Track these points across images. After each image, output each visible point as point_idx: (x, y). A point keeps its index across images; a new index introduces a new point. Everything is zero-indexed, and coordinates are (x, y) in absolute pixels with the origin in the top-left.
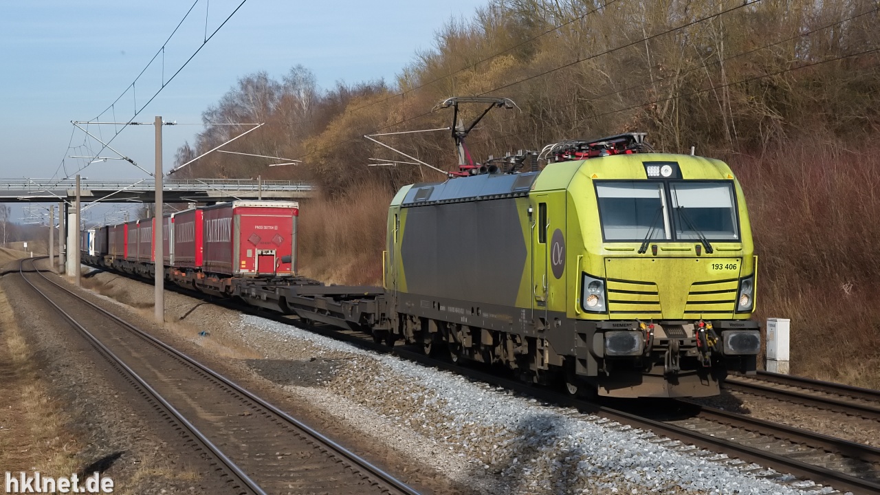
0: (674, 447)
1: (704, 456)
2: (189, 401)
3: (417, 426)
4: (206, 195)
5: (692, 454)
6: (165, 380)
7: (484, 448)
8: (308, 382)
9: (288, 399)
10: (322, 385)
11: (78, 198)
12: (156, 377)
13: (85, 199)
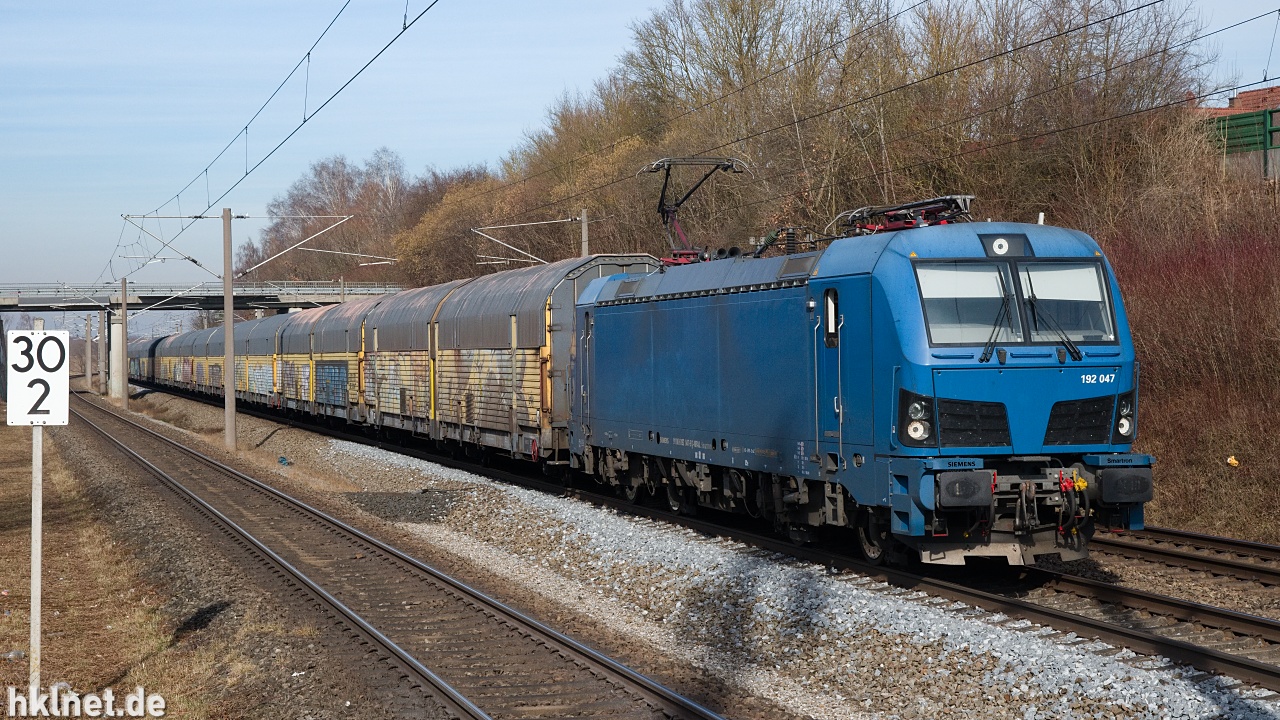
0: (864, 585)
1: (899, 595)
2: (287, 542)
3: (557, 567)
4: (278, 300)
5: (886, 592)
6: (253, 519)
7: (639, 590)
8: (423, 516)
9: (405, 539)
10: (437, 521)
11: (124, 306)
12: (241, 516)
13: (132, 306)
